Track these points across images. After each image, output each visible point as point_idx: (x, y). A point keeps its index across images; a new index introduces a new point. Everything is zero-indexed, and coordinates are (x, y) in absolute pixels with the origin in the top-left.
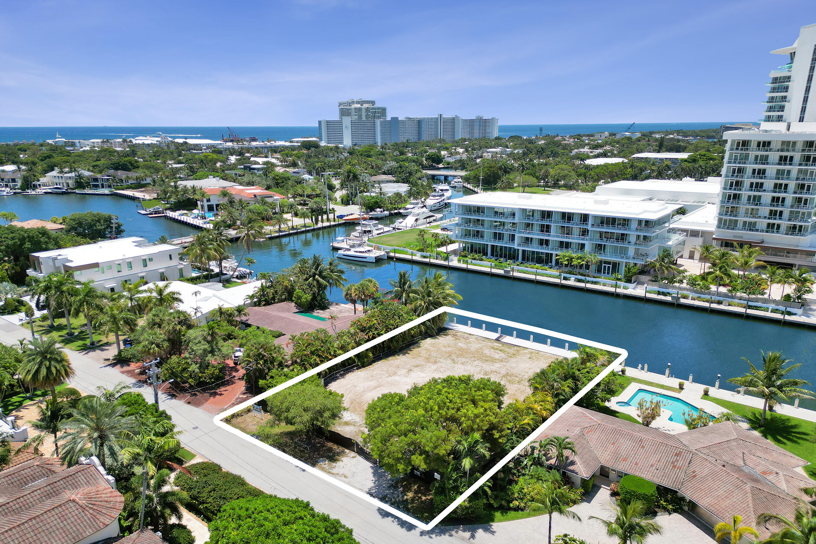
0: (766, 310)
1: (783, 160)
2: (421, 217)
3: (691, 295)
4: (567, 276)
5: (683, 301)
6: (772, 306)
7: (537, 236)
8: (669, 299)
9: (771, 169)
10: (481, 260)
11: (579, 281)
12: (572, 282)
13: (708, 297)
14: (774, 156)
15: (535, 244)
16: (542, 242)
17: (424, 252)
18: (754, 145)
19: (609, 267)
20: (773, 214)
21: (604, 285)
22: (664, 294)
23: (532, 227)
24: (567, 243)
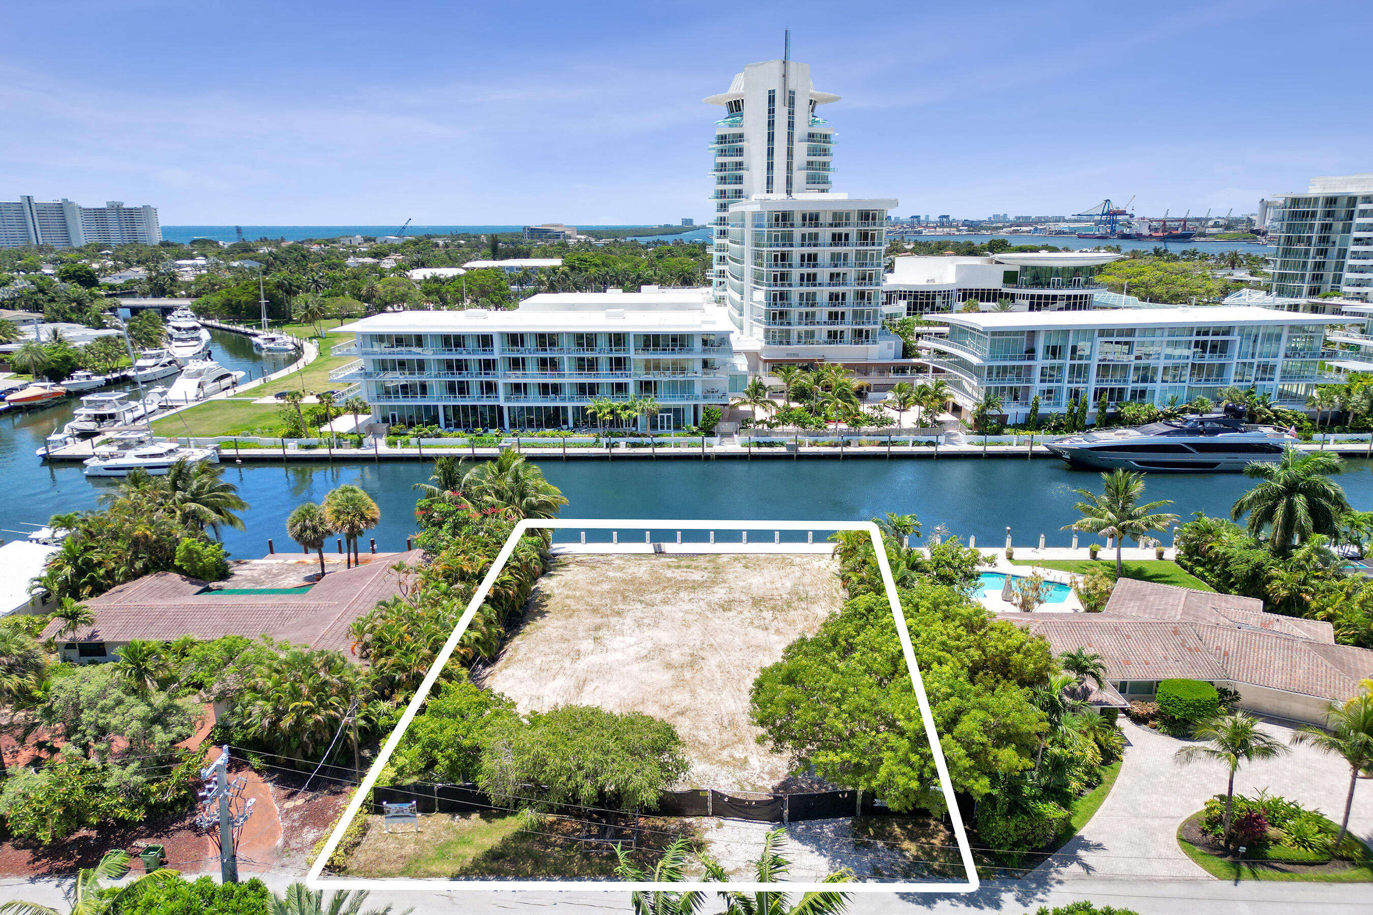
0: (905, 444)
1: (837, 239)
2: (208, 378)
3: (807, 440)
4: (613, 440)
5: (802, 450)
6: (912, 438)
7: (533, 377)
8: (783, 450)
9: (824, 253)
10: (438, 436)
11: (634, 445)
12: (622, 449)
13: (827, 440)
14: (825, 233)
15: (533, 392)
16: (544, 389)
17: (301, 437)
18: (798, 219)
19: (669, 417)
20: (833, 316)
21: (677, 446)
22: (771, 444)
23: (524, 365)
24: (592, 386)
